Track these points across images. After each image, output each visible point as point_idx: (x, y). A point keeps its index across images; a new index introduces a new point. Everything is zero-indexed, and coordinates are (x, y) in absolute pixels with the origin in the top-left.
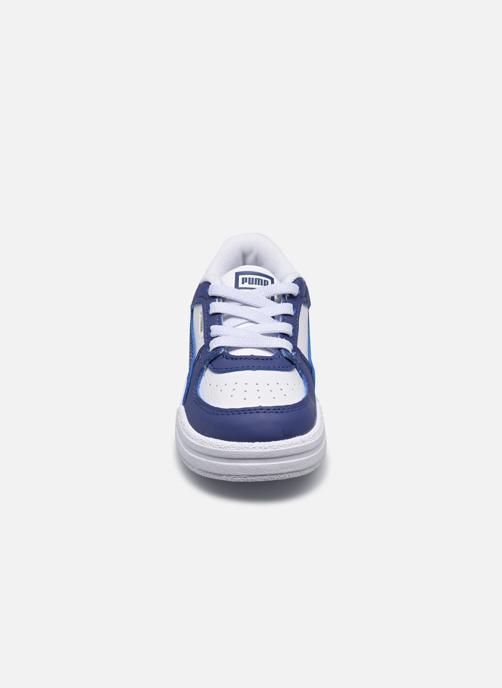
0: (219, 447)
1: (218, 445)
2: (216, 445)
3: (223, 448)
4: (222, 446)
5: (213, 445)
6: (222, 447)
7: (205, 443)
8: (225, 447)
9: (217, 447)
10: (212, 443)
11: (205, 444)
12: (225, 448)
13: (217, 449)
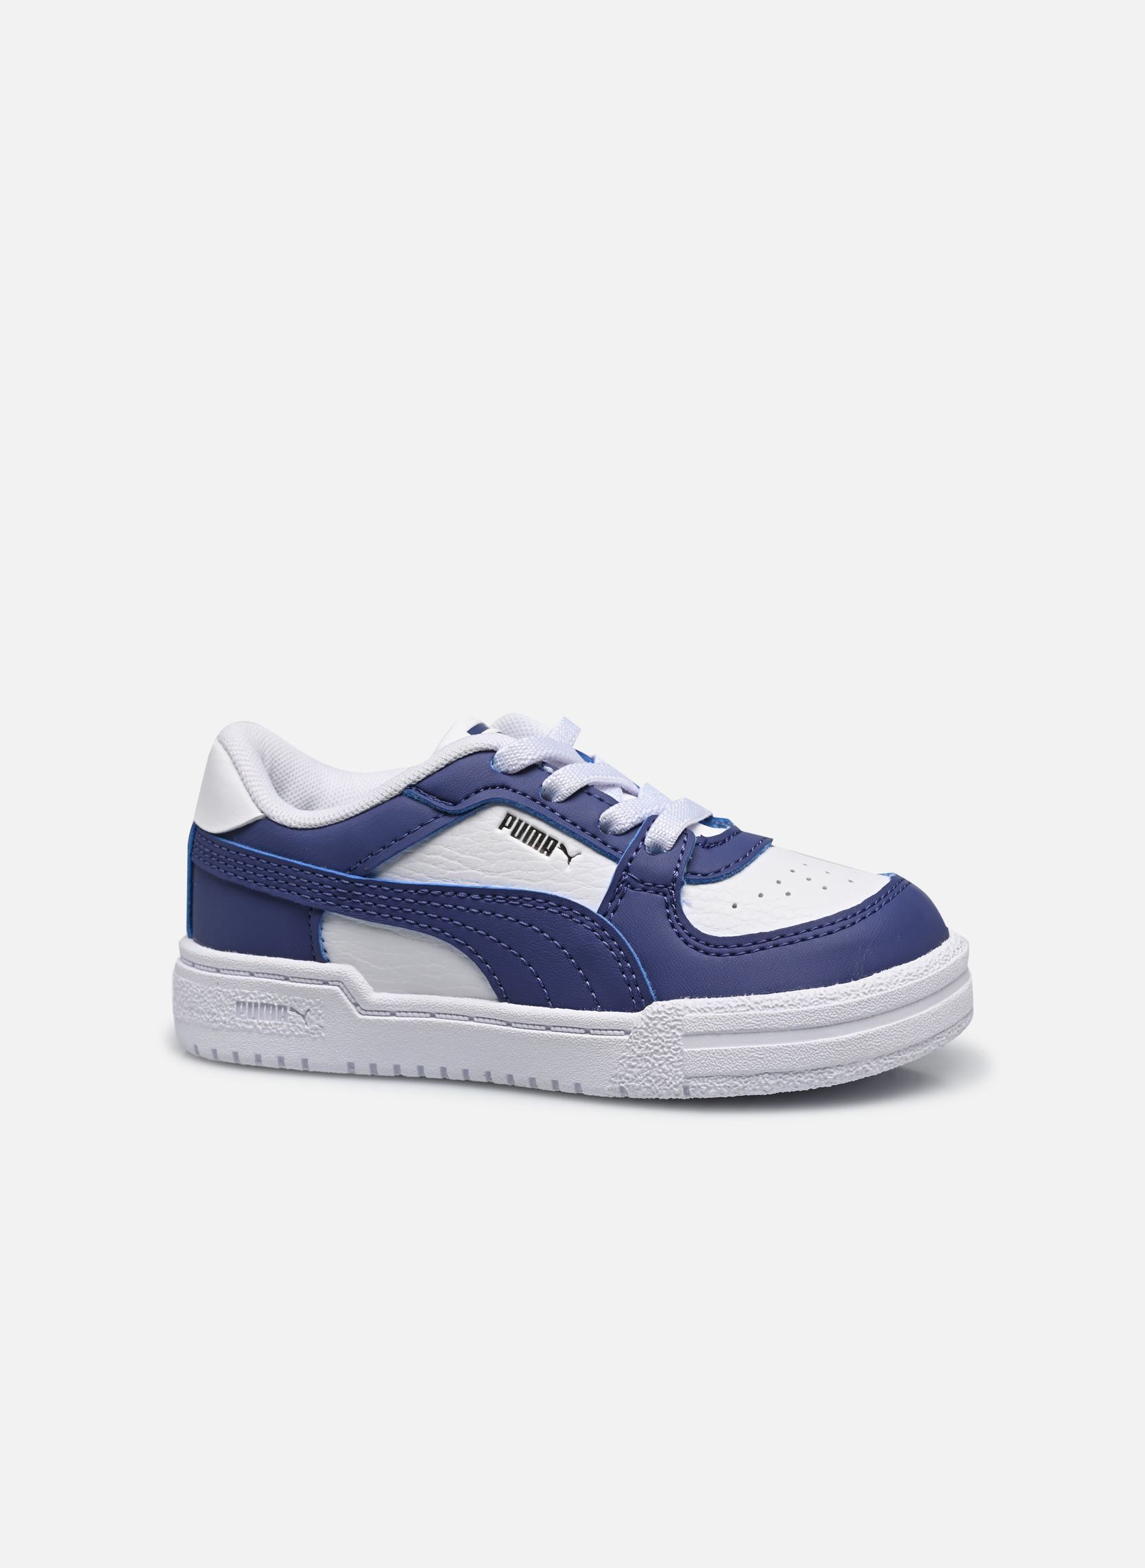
0: (914, 976)
1: (910, 975)
2: (906, 976)
3: (922, 974)
4: (918, 970)
5: (900, 980)
6: (919, 972)
7: (881, 984)
8: (925, 971)
9: (911, 977)
10: (896, 976)
11: (883, 988)
12: (926, 973)
13: (916, 981)
